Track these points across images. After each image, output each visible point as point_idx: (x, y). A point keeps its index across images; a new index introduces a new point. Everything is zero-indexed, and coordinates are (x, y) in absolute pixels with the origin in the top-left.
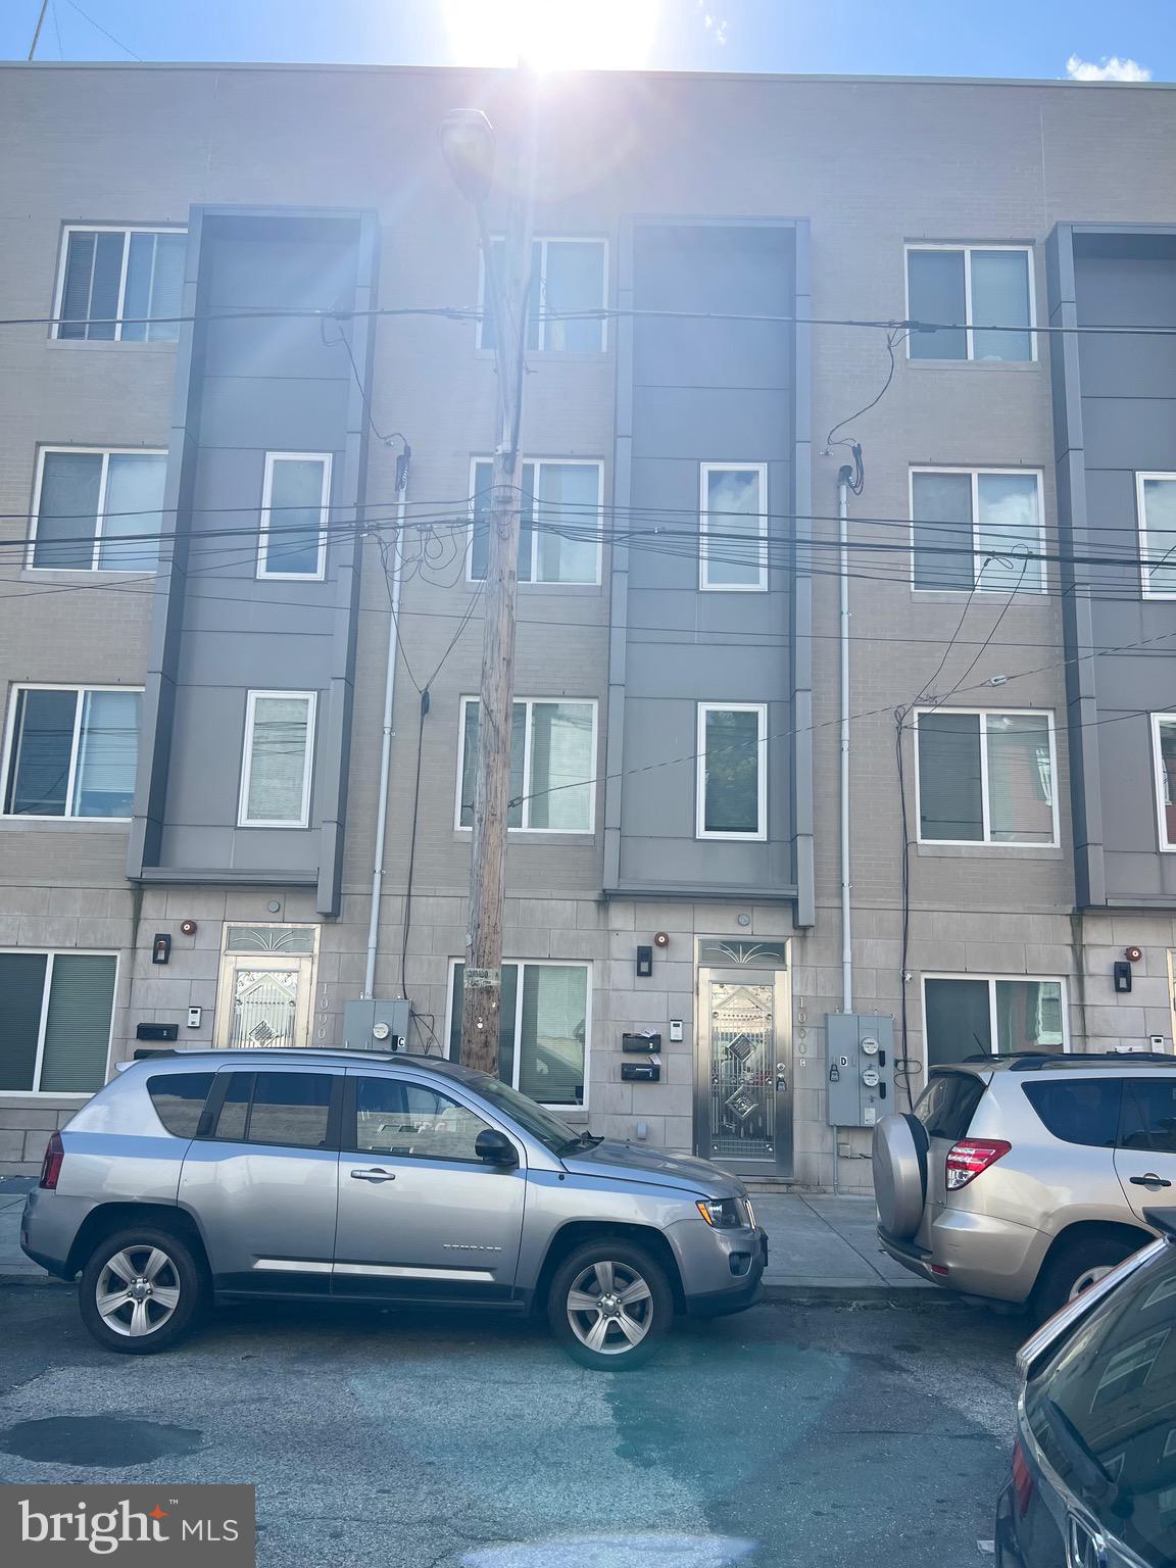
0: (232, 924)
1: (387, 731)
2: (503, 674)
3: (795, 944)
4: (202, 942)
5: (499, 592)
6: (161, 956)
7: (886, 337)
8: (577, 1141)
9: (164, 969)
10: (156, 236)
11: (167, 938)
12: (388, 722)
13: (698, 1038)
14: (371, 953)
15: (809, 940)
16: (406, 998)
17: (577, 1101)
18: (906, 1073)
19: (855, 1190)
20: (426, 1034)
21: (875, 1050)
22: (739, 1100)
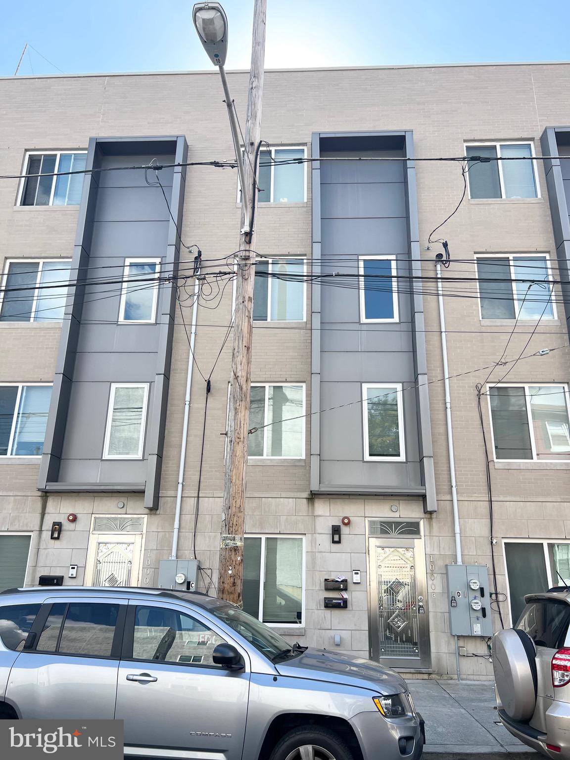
0: (97, 516)
1: (187, 403)
2: (245, 355)
3: (426, 523)
4: (80, 525)
5: (242, 308)
6: (56, 535)
7: (461, 167)
8: (289, 651)
9: (57, 542)
10: (73, 155)
11: (60, 524)
12: (188, 398)
13: (370, 581)
14: (176, 531)
15: (433, 520)
16: (196, 559)
17: (298, 621)
18: (497, 601)
19: (471, 677)
20: (207, 580)
21: (478, 587)
22: (396, 620)
